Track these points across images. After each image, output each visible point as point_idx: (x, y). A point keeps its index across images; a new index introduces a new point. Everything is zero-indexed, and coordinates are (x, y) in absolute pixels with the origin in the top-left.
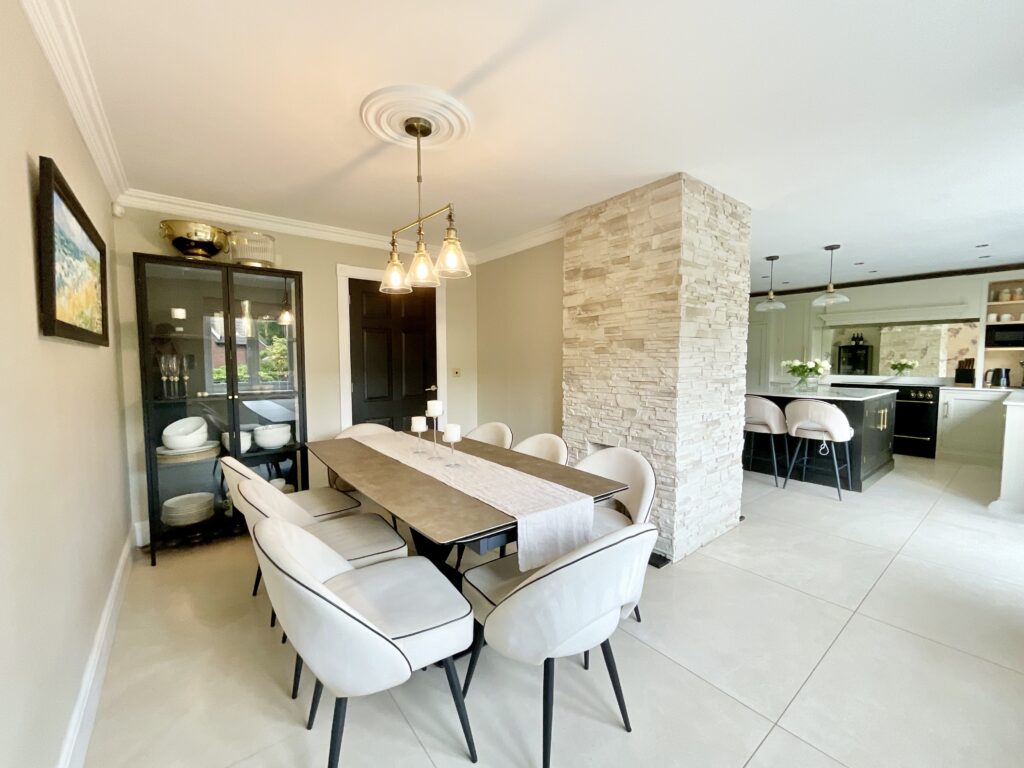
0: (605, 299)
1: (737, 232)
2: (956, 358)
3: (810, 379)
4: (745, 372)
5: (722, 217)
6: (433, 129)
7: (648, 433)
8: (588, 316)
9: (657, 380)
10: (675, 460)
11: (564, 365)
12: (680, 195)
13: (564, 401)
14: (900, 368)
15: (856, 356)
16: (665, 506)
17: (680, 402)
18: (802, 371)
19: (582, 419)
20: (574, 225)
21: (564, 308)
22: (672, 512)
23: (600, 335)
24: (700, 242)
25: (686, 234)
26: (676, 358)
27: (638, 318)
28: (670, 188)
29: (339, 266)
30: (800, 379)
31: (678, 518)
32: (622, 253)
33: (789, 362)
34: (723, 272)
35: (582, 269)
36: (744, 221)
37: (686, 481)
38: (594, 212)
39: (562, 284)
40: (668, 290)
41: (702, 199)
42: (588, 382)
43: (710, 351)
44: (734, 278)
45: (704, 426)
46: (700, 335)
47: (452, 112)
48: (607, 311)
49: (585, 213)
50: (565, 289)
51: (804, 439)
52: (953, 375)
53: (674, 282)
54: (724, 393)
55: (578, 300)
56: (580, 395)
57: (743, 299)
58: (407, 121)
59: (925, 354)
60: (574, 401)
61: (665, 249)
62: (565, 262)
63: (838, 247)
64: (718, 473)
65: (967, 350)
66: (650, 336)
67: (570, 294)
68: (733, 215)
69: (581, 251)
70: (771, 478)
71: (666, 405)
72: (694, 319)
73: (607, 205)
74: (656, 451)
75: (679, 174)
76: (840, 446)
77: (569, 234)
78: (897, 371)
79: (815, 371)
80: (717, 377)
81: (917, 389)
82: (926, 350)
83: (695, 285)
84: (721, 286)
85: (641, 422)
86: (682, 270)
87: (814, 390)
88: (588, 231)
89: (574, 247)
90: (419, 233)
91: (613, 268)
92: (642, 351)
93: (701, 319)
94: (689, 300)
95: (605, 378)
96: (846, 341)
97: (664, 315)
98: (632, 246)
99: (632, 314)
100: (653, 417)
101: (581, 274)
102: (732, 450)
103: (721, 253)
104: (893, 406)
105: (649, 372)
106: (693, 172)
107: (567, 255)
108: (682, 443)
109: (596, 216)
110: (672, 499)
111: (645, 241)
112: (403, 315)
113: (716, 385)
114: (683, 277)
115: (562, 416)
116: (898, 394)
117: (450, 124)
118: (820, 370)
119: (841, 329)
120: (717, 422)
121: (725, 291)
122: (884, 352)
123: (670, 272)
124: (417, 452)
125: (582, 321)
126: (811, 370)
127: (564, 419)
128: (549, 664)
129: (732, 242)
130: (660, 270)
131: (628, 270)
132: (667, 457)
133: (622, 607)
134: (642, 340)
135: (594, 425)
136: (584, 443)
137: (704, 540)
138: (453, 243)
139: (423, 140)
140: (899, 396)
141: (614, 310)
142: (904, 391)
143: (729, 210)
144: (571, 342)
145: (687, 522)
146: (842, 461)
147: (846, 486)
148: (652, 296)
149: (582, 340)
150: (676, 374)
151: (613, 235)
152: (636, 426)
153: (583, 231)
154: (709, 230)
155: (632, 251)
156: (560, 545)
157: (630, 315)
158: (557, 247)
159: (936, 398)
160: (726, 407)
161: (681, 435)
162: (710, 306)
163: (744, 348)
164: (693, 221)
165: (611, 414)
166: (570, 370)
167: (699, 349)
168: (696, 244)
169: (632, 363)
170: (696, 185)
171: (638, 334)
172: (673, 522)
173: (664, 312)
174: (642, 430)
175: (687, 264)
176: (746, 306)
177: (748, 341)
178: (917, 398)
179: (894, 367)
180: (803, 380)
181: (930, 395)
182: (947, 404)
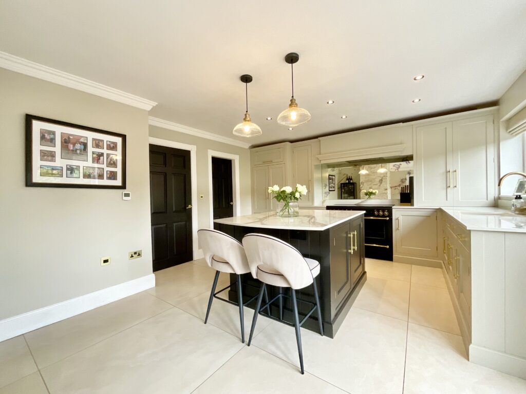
2: (400, 185)
14: (369, 194)
15: (349, 188)
18: (283, 196)
52: (399, 197)
59: (381, 183)
78: (368, 196)
81: (379, 209)
82: (382, 180)
96: (343, 180)
104: (363, 225)
116: (365, 214)
126: (291, 195)
142: (370, 211)
159: (390, 215)
178: (378, 216)
179: (366, 194)
180: (287, 205)
181: (386, 213)
182: (397, 219)
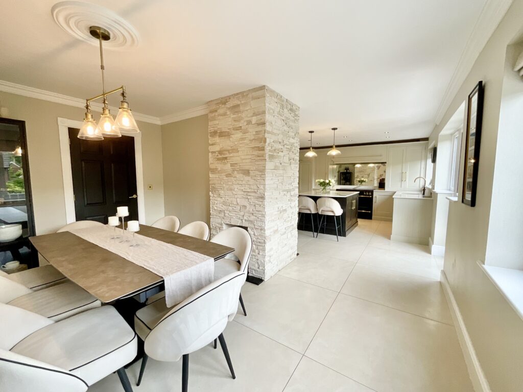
0: (230, 148)
1: (293, 118)
2: (379, 178)
3: (328, 187)
4: (298, 186)
5: (285, 110)
6: (111, 37)
7: (252, 218)
8: (222, 157)
9: (256, 191)
10: (265, 231)
11: (210, 183)
12: (265, 97)
13: (211, 203)
14: (361, 182)
15: (346, 177)
16: (261, 254)
17: (267, 202)
18: (324, 184)
19: (220, 212)
20: (213, 107)
21: (209, 152)
22: (264, 256)
23: (228, 167)
24: (276, 122)
25: (268, 117)
26: (264, 180)
27: (246, 159)
28: (259, 93)
29: (59, 119)
30: (323, 188)
31: (267, 259)
32: (238, 124)
33: (319, 180)
34: (287, 137)
35: (218, 131)
36: (297, 113)
37: (271, 240)
38: (224, 101)
39: (208, 139)
40: (260, 145)
41: (276, 100)
42: (223, 192)
43: (281, 176)
44: (292, 141)
45: (279, 212)
46: (276, 168)
47: (123, 27)
48: (231, 155)
49: (219, 101)
50: (210, 142)
51: (324, 215)
52: (378, 185)
53: (263, 142)
54: (288, 196)
55: (217, 148)
56: (219, 199)
57: (296, 151)
58: (91, 27)
60: (216, 202)
61: (258, 124)
62: (209, 127)
63: (336, 129)
64: (286, 235)
65: (383, 175)
66: (252, 169)
67: (212, 145)
68: (291, 110)
69: (217, 122)
70: (311, 233)
71: (260, 203)
72: (273, 160)
73: (230, 98)
74: (257, 227)
75: (264, 86)
76: (338, 217)
77: (211, 112)
79: (329, 184)
80: (285, 189)
81: (366, 191)
82: (370, 175)
83: (273, 144)
84: (286, 144)
85: (249, 212)
86: (266, 135)
87: (329, 193)
88: (221, 111)
89: (214, 119)
90: (104, 102)
91: (233, 132)
92: (249, 176)
93: (277, 161)
94: (270, 151)
95: (231, 190)
96: (342, 170)
97: (259, 158)
98: (242, 121)
99: (243, 156)
100: (254, 209)
101: (218, 134)
102: (293, 223)
103: (286, 128)
104: (358, 199)
105: (252, 187)
106: (271, 86)
107: (210, 123)
108: (268, 222)
109: (225, 103)
110: (264, 250)
111: (249, 119)
112: (112, 153)
113: (285, 193)
114: (267, 139)
115: (210, 210)
117: (123, 35)
118: (331, 184)
119: (340, 165)
120: (285, 210)
121: (288, 147)
122: (356, 175)
123: (261, 136)
124: (113, 238)
125: (218, 159)
126: (327, 184)
127: (211, 212)
128: (185, 358)
129: (291, 123)
130: (256, 134)
131: (241, 134)
132: (261, 230)
133: (229, 316)
134: (248, 171)
135: (226, 215)
136: (221, 224)
137: (280, 267)
138: (127, 111)
139: (104, 42)
140: (360, 194)
141: (235, 154)
142: (362, 192)
143: (289, 107)
144: (214, 171)
145: (271, 260)
146: (338, 224)
147: (340, 235)
148: (253, 148)
149: (219, 169)
150: (264, 188)
151: (233, 115)
152: (246, 214)
153: (218, 111)
154: (279, 116)
155: (242, 124)
156: (194, 288)
157: (243, 157)
158: (205, 119)
159: (372, 195)
160: (290, 203)
161: (267, 218)
162: (281, 154)
163: (297, 175)
164: (271, 111)
165: (235, 209)
166: (213, 185)
167: (276, 175)
168: (273, 123)
169: (244, 182)
170: (272, 92)
171: (247, 167)
172: (265, 261)
173: (258, 156)
174: (249, 216)
175: (269, 133)
176: (298, 154)
177: (299, 171)
178: (366, 195)
179: (359, 181)
180: (324, 189)
181: (370, 194)
182: (376, 197)
